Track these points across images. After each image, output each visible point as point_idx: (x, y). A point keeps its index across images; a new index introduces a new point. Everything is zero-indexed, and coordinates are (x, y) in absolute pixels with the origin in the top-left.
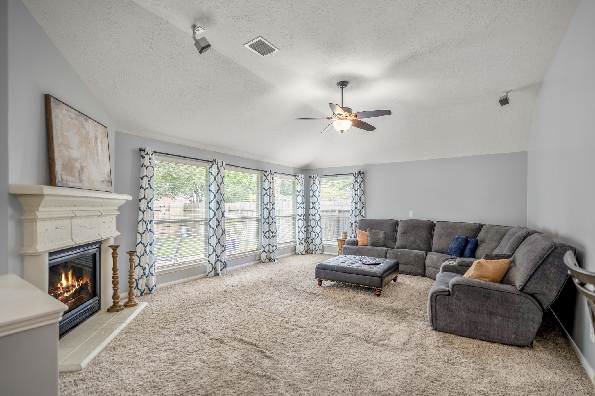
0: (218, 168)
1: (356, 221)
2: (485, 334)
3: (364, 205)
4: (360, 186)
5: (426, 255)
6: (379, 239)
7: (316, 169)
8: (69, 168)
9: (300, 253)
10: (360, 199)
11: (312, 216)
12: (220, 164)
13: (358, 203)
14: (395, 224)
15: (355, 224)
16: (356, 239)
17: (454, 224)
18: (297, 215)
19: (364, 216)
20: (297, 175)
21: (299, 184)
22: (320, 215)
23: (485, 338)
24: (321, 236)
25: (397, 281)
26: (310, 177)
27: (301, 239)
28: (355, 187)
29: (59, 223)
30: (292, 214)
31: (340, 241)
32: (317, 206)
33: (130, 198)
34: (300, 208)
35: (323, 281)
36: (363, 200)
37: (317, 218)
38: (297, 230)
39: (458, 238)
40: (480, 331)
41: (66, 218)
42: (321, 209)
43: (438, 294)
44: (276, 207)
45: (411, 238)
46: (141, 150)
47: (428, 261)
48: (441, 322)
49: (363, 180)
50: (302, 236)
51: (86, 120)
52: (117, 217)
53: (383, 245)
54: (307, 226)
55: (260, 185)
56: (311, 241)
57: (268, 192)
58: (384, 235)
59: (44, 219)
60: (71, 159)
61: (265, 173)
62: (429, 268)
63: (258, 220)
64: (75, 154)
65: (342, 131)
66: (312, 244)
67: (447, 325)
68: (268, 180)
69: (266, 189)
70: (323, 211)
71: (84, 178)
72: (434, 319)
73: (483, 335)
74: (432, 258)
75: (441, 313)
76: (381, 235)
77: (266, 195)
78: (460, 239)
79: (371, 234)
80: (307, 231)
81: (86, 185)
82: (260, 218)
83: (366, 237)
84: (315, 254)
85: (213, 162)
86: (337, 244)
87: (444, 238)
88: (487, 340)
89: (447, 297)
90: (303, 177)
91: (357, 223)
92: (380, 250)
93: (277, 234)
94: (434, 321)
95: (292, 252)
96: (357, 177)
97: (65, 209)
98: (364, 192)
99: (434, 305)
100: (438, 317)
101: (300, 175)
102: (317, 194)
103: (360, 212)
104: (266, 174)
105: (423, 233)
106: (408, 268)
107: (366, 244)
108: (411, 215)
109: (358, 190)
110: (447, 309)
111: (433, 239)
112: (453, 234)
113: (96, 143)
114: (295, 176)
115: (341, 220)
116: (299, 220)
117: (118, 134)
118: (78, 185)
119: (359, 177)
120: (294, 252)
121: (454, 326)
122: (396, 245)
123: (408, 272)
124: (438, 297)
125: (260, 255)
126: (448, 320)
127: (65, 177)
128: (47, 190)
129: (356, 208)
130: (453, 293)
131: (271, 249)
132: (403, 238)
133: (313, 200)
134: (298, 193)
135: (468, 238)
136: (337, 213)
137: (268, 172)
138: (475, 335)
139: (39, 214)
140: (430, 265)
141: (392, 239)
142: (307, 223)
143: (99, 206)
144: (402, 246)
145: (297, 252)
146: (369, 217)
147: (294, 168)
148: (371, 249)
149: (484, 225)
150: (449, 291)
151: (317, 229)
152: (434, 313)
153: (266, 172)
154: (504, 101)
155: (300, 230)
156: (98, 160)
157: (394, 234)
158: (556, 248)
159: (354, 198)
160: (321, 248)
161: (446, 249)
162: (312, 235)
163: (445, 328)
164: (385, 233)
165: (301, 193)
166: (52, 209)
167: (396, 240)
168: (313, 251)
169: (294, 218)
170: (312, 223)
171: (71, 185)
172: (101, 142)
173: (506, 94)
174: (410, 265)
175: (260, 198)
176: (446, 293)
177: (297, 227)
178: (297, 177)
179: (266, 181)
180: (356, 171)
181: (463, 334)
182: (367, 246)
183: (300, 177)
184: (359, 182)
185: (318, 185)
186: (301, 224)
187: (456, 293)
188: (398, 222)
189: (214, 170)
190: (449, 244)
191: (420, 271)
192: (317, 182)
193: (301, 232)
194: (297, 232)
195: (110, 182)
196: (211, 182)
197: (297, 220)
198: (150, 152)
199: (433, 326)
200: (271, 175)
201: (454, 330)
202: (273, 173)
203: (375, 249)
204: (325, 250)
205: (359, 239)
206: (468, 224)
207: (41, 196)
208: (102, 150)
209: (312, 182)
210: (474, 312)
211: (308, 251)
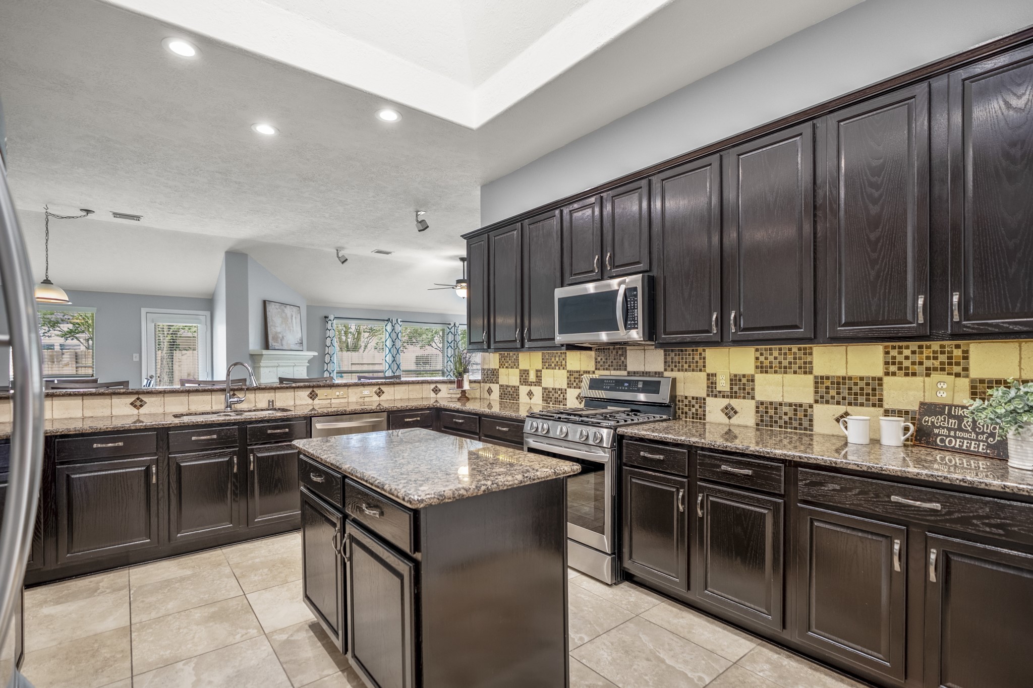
0: (393, 325)
8: (276, 339)
12: (394, 322)
29: (271, 369)
33: (316, 354)
41: (274, 366)
46: (326, 317)
51: (285, 307)
52: (308, 367)
57: (452, 345)
59: (264, 367)
60: (276, 333)
61: (449, 326)
64: (279, 329)
68: (452, 333)
69: (450, 340)
71: (284, 343)
77: (450, 348)
81: (285, 347)
85: (388, 320)
97: (274, 361)
113: (292, 319)
117: (309, 308)
118: (281, 347)
127: (274, 344)
128: (265, 352)
137: (453, 325)
139: (261, 364)
143: (293, 360)
153: (450, 324)
156: (293, 331)
166: (267, 361)
171: (277, 348)
172: (296, 318)
179: (450, 333)
189: (389, 328)
195: (302, 343)
196: (387, 338)
198: (332, 319)
200: (456, 328)
202: (459, 325)
207: (262, 355)
208: (296, 323)
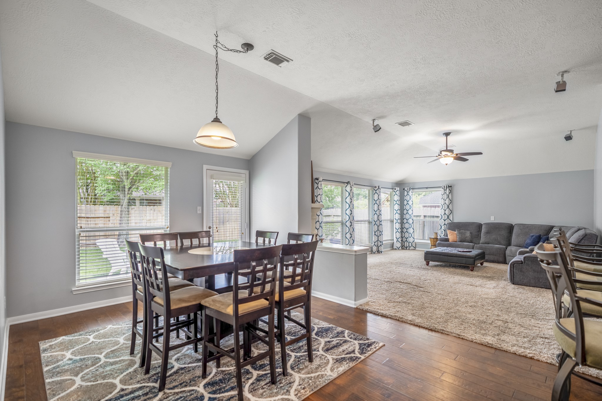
0: (351, 187)
1: (445, 224)
2: (544, 284)
3: (451, 212)
4: (448, 196)
5: (507, 248)
6: (466, 237)
7: (409, 183)
9: (397, 249)
10: (448, 207)
11: (406, 220)
12: (352, 184)
13: (447, 210)
14: (480, 226)
15: (445, 227)
16: (447, 237)
17: (530, 225)
18: (395, 220)
19: (451, 220)
20: (395, 188)
21: (396, 195)
22: (412, 220)
23: (544, 286)
24: (414, 236)
25: (483, 265)
26: (404, 189)
27: (398, 238)
28: (444, 197)
30: (389, 218)
31: (432, 239)
32: (410, 212)
34: (397, 214)
35: (430, 262)
36: (451, 207)
37: (410, 221)
38: (395, 231)
39: (533, 236)
40: (541, 282)
42: (414, 214)
43: (515, 263)
44: (382, 212)
45: (493, 237)
46: (316, 179)
47: (508, 252)
48: (517, 279)
49: (451, 192)
50: (398, 235)
53: (470, 241)
54: (402, 228)
55: (371, 197)
56: (405, 239)
57: (377, 202)
58: (470, 234)
62: (509, 257)
63: (369, 222)
65: (447, 164)
66: (406, 242)
67: (520, 280)
68: (377, 193)
69: (376, 200)
70: (414, 216)
72: (512, 277)
73: (543, 285)
74: (511, 250)
75: (517, 273)
76: (468, 234)
77: (376, 204)
78: (534, 237)
79: (459, 233)
80: (402, 232)
82: (371, 221)
83: (455, 235)
84: (409, 249)
85: (348, 183)
86: (430, 242)
87: (521, 236)
88: (545, 287)
89: (521, 264)
90: (399, 190)
91: (446, 226)
92: (468, 245)
93: (383, 233)
94: (512, 279)
95: (391, 248)
96: (446, 190)
98: (451, 201)
99: (512, 269)
100: (515, 276)
101: (396, 188)
102: (410, 203)
103: (448, 217)
104: (376, 189)
105: (504, 233)
106: (492, 257)
107: (456, 241)
108: (492, 219)
109: (447, 200)
110: (521, 271)
111: (512, 237)
112: (529, 233)
114: (393, 189)
115: (425, 223)
116: (396, 223)
119: (447, 189)
120: (392, 247)
121: (525, 281)
122: (481, 241)
123: (491, 261)
124: (515, 265)
125: (372, 248)
126: (521, 277)
129: (445, 214)
130: (524, 262)
131: (379, 244)
132: (486, 237)
133: (407, 207)
134: (395, 202)
135: (540, 236)
136: (422, 218)
137: (377, 188)
138: (538, 285)
140: (509, 255)
141: (477, 237)
142: (402, 226)
144: (486, 242)
145: (395, 247)
146: (456, 220)
147: (392, 183)
148: (461, 244)
149: (555, 226)
150: (522, 261)
151: (411, 231)
152: (512, 274)
154: (568, 138)
155: (397, 231)
157: (478, 234)
158: (586, 235)
159: (443, 206)
160: (414, 245)
161: (523, 244)
162: (407, 235)
163: (519, 282)
164: (471, 233)
165: (398, 202)
167: (480, 238)
168: (407, 247)
169: (392, 221)
170: (407, 226)
173: (570, 132)
174: (493, 255)
175: (371, 207)
176: (520, 262)
177: (395, 229)
178: (394, 190)
179: (376, 194)
180: (445, 184)
181: (531, 285)
182: (456, 242)
183: (397, 190)
184: (447, 193)
185: (411, 196)
186: (398, 226)
187: (526, 262)
188: (482, 225)
189: (348, 188)
190: (525, 241)
191: (501, 259)
192: (410, 193)
193: (398, 232)
194: (395, 232)
196: (347, 196)
197: (395, 223)
198: (322, 180)
199: (512, 281)
200: (379, 190)
201: (525, 283)
202: (380, 188)
203: (464, 244)
204: (417, 247)
205: (449, 237)
206: (541, 226)
209: (406, 193)
210: (538, 272)
211: (403, 247)
